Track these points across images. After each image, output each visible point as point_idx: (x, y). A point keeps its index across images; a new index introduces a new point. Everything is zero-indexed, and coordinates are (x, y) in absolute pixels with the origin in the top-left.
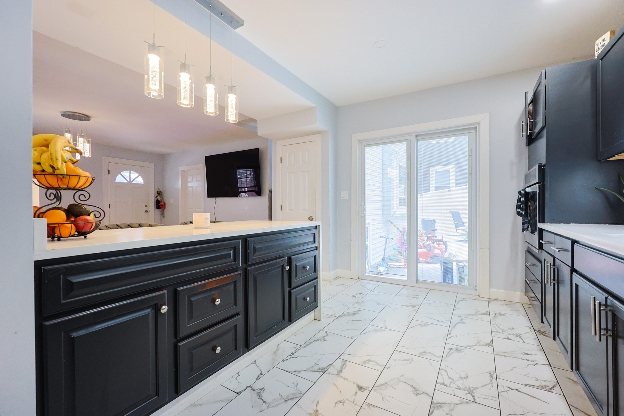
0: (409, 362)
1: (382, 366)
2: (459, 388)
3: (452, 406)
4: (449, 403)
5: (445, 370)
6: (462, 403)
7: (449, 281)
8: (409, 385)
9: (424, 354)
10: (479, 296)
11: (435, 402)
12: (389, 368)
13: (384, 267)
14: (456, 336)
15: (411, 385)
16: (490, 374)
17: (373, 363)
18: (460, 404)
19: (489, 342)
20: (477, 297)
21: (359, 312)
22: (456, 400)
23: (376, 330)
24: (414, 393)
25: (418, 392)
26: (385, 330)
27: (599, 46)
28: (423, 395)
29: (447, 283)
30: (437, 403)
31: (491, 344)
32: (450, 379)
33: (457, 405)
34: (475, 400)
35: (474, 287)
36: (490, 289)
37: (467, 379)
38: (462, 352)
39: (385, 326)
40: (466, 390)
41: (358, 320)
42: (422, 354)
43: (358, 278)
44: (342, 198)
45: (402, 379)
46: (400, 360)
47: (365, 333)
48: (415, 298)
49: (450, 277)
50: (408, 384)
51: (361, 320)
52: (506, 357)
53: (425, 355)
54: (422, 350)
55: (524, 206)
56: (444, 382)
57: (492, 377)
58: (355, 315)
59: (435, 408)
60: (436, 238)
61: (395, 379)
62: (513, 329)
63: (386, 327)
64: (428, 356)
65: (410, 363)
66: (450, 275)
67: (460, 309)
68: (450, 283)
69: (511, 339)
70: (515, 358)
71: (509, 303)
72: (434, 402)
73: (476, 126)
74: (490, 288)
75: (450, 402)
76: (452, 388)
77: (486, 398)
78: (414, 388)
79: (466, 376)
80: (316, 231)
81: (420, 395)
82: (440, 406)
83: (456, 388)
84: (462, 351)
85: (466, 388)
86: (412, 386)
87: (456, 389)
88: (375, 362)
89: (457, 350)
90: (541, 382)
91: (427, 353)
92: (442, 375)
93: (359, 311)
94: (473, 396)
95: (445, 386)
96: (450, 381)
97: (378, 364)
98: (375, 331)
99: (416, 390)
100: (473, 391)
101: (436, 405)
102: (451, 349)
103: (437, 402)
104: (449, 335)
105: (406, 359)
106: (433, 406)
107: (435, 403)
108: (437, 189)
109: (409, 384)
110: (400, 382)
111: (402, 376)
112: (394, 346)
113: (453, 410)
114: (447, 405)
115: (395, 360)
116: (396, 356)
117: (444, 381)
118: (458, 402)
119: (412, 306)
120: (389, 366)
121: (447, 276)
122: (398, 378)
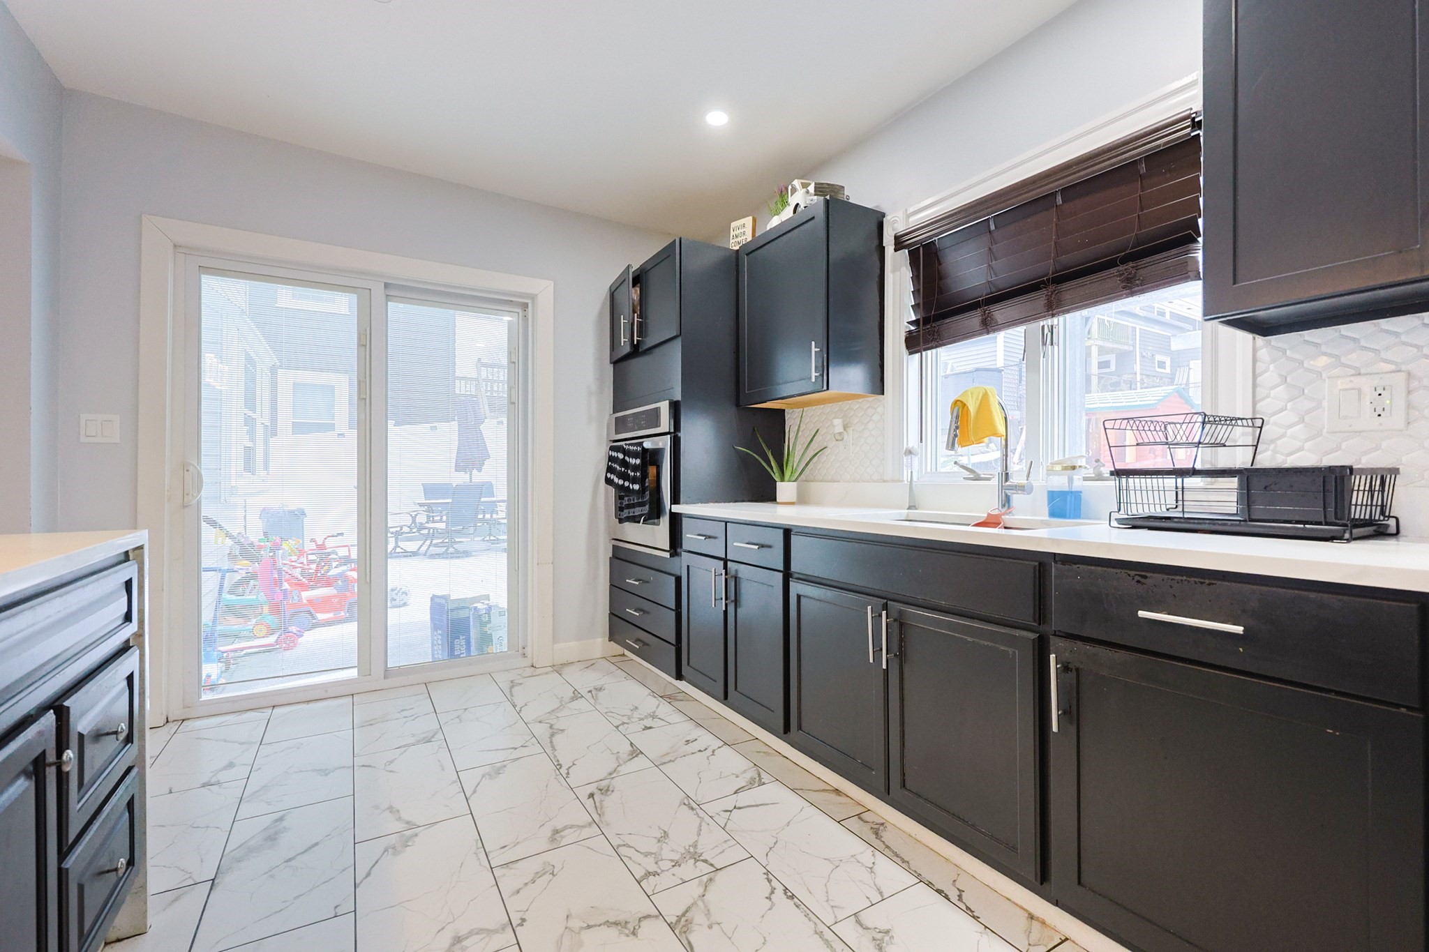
0: (548, 877)
1: (503, 929)
2: (676, 864)
3: (700, 903)
4: (692, 904)
5: (624, 845)
6: (706, 887)
7: (462, 652)
8: (602, 926)
9: (558, 835)
10: (533, 666)
11: (674, 921)
12: (523, 920)
13: (213, 661)
14: (574, 764)
15: (605, 924)
16: (685, 804)
17: (476, 938)
18: (705, 890)
19: (631, 748)
20: (530, 671)
21: (284, 824)
22: (694, 889)
23: (394, 848)
24: (628, 936)
25: (630, 926)
26: (416, 835)
27: (738, 232)
28: (642, 924)
29: (458, 656)
30: (679, 921)
31: (635, 752)
32: (649, 856)
33: (705, 897)
34: (715, 868)
35: (520, 649)
36: (555, 645)
37: (668, 836)
38: (613, 791)
39: (408, 823)
40: (687, 858)
41: (306, 851)
42: (555, 839)
43: (167, 722)
44: (83, 439)
45: (576, 924)
46: (526, 884)
47: (368, 875)
48: (413, 718)
49: (463, 642)
50: (595, 926)
51: (316, 844)
52: (673, 761)
53: (562, 837)
54: (547, 831)
55: (638, 474)
56: (647, 870)
57: (692, 809)
58: (275, 839)
59: (685, 932)
60: (336, 557)
61: (562, 936)
62: (636, 708)
63: (411, 825)
64: (570, 836)
65: (552, 874)
66: (464, 637)
67: (526, 705)
68: (464, 655)
69: (650, 728)
70: (684, 756)
71: (589, 664)
72: (672, 923)
73: (526, 301)
74: (553, 644)
75: (692, 901)
76: (668, 870)
77: (721, 851)
78: (616, 924)
79: (662, 832)
80: (129, 571)
81: (640, 929)
82: (686, 921)
83: (673, 866)
84: (611, 789)
85: (684, 856)
86: (609, 924)
87: (675, 868)
88: (477, 934)
89: (605, 791)
90: (744, 775)
91: (563, 831)
92: (630, 858)
93: (281, 819)
94: (705, 861)
95: (654, 875)
96: (651, 859)
97: (490, 932)
98: (392, 850)
99: (623, 924)
100: (696, 852)
101: (680, 926)
102: (591, 796)
103: (676, 918)
104: (560, 768)
105: (537, 873)
106: (680, 932)
107: (676, 924)
108: (298, 428)
109: (598, 923)
110: (579, 933)
111: (567, 917)
112: (479, 859)
113: (708, 910)
114: (693, 909)
115: (518, 892)
116: (509, 881)
117: (644, 868)
118: (701, 890)
119: (424, 739)
120: (520, 915)
121: (456, 640)
122: (566, 928)
